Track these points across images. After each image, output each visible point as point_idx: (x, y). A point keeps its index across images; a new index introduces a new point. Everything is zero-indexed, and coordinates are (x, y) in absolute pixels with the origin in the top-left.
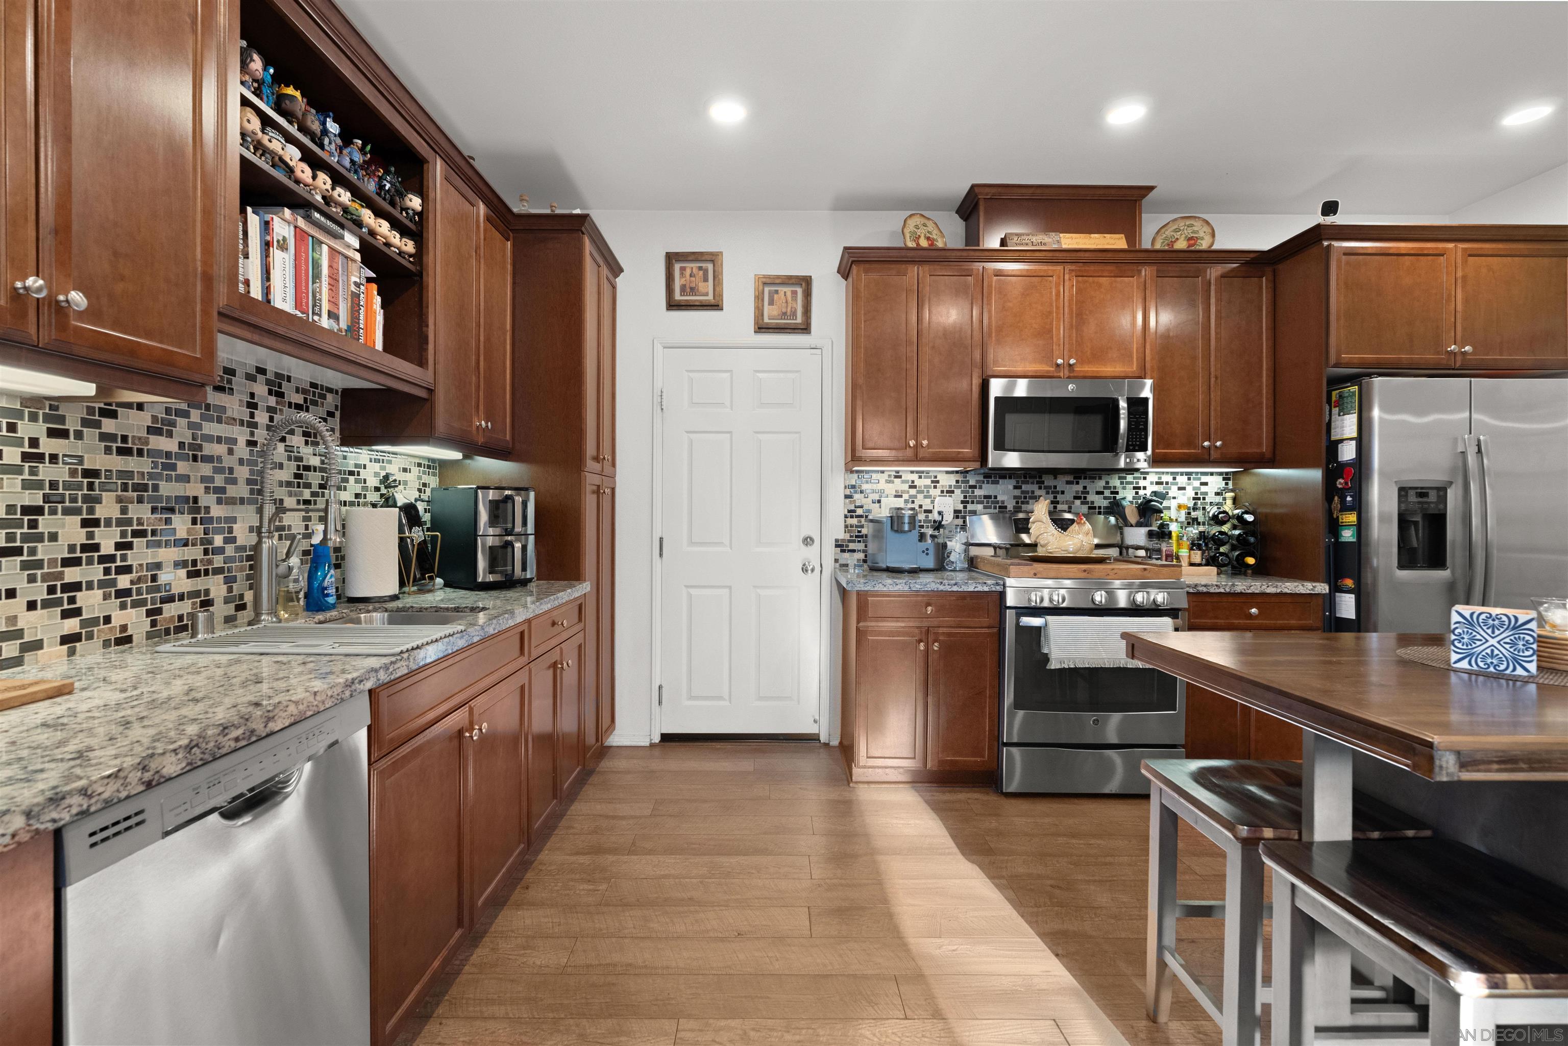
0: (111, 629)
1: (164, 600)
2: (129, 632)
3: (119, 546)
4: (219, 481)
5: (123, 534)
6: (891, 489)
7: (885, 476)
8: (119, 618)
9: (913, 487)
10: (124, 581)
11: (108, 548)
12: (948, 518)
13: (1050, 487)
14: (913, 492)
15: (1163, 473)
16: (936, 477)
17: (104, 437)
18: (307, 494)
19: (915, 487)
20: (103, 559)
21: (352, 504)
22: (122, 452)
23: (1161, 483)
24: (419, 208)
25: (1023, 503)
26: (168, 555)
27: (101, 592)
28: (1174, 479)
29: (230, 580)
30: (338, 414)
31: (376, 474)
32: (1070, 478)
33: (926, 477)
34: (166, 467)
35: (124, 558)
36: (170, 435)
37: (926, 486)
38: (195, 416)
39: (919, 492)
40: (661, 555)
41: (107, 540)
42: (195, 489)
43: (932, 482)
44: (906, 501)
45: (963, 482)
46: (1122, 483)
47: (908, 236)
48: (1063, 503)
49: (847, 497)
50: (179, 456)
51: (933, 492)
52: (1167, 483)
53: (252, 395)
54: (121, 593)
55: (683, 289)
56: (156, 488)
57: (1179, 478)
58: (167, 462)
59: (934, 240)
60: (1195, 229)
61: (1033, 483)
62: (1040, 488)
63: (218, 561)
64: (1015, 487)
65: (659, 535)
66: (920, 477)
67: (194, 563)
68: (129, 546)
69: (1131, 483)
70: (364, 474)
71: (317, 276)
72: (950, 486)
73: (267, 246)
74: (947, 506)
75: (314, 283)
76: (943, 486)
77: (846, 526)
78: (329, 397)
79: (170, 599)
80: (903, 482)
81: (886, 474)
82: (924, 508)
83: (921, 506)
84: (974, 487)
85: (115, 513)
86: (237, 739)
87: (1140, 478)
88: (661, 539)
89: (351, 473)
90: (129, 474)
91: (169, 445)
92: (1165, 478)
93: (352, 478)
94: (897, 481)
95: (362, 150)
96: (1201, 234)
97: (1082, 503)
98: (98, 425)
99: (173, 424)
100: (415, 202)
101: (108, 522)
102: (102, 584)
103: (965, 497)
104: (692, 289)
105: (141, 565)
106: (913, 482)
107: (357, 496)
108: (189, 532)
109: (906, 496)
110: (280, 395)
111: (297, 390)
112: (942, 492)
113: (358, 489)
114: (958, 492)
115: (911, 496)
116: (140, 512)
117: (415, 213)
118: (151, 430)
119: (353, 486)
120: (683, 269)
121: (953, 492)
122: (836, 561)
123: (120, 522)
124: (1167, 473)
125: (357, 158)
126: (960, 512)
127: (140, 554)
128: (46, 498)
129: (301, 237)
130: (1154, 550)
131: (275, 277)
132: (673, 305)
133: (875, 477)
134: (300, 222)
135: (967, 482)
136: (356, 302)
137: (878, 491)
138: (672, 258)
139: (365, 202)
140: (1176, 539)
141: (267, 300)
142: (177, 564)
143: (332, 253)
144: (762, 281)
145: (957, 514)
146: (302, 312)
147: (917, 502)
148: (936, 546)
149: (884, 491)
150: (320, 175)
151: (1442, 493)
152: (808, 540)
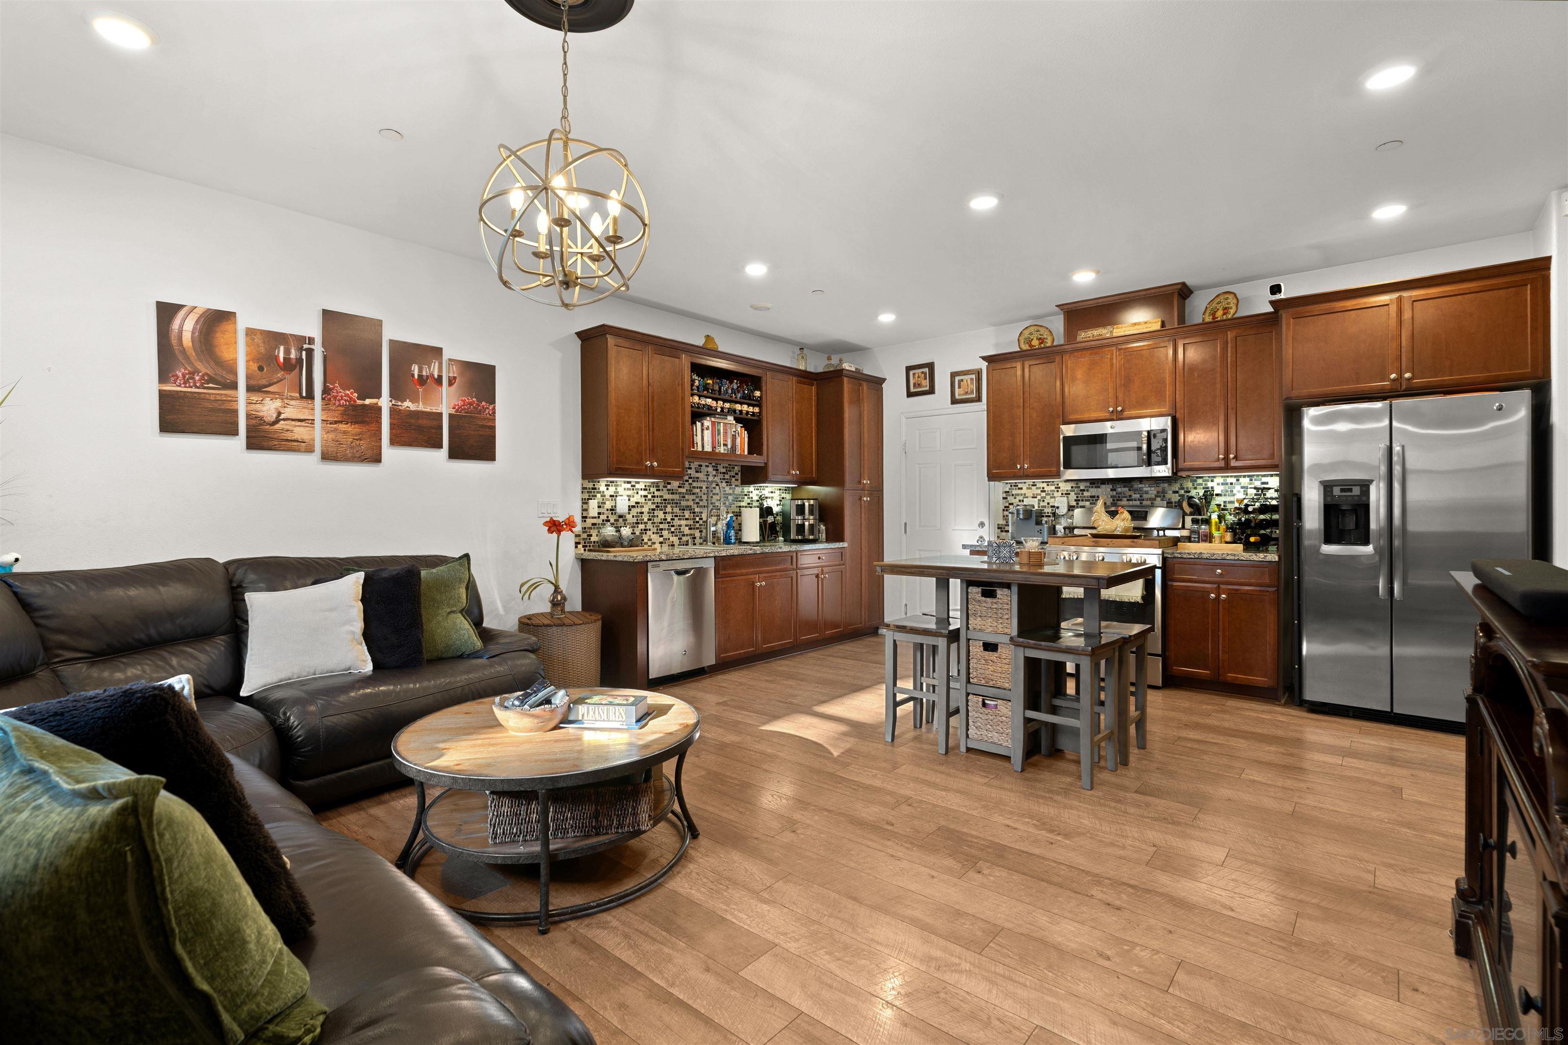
0: (670, 542)
2: (674, 543)
3: (671, 519)
4: (697, 500)
5: (673, 516)
6: (1029, 493)
7: (1027, 485)
8: (672, 539)
9: (1043, 491)
11: (669, 520)
12: (1063, 510)
13: (1136, 490)
14: (1043, 494)
15: (1228, 477)
16: (1057, 485)
17: (667, 490)
19: (1045, 491)
20: (668, 523)
21: (746, 507)
22: (671, 494)
23: (1227, 484)
24: (760, 395)
25: (1118, 500)
26: (684, 522)
27: (667, 532)
28: (1238, 480)
29: (701, 531)
30: (740, 474)
31: (757, 495)
32: (1154, 484)
33: (1053, 486)
35: (673, 523)
36: (684, 487)
37: (1051, 491)
38: (690, 481)
39: (1046, 495)
40: (905, 532)
41: (669, 518)
42: (691, 503)
43: (1056, 488)
44: (1039, 501)
45: (1076, 487)
46: (1193, 485)
47: (1022, 341)
48: (1147, 500)
49: (1004, 498)
50: (686, 494)
51: (1056, 494)
52: (1231, 484)
54: (672, 532)
55: (915, 385)
56: (680, 503)
57: (1241, 480)
58: (683, 496)
59: (1044, 338)
60: (1229, 301)
62: (1130, 491)
63: (697, 525)
64: (1114, 491)
65: (903, 523)
66: (1048, 485)
68: (674, 519)
69: (1201, 484)
70: (751, 495)
71: (719, 434)
72: (1067, 490)
73: (702, 430)
74: (1062, 504)
75: (718, 436)
76: (1062, 490)
77: (1004, 516)
78: (736, 468)
79: (684, 535)
80: (1037, 488)
81: (1027, 484)
82: (1051, 504)
83: (1048, 504)
84: (1084, 490)
85: (671, 511)
87: (1208, 481)
88: (906, 524)
89: (746, 495)
90: (673, 500)
91: (683, 490)
92: (1229, 480)
93: (746, 497)
94: (1034, 488)
95: (737, 383)
96: (1232, 305)
97: (1162, 500)
98: (666, 487)
99: (685, 484)
100: (757, 394)
101: (669, 513)
102: (668, 529)
103: (1077, 497)
104: (919, 385)
105: (677, 525)
106: (1043, 488)
107: (749, 504)
108: (689, 516)
109: (1039, 497)
110: (717, 470)
112: (1062, 494)
113: (749, 501)
114: (1072, 494)
115: (1042, 497)
116: (676, 510)
117: (759, 397)
118: (679, 487)
119: (746, 500)
120: (914, 374)
121: (1069, 494)
123: (671, 513)
124: (1231, 476)
125: (735, 387)
126: (1074, 507)
127: (677, 522)
128: (656, 507)
129: (713, 423)
130: (1192, 532)
131: (706, 439)
132: (910, 394)
133: (1020, 486)
134: (713, 419)
135: (1079, 487)
136: (734, 438)
137: (1022, 495)
138: (909, 369)
139: (736, 402)
140: (1213, 524)
141: (703, 447)
142: (686, 526)
143: (725, 424)
144: (953, 375)
145: (1071, 508)
146: (714, 447)
147: (1046, 501)
148: (1049, 528)
149: (1025, 494)
150: (719, 402)
151: (1364, 489)
152: (982, 524)
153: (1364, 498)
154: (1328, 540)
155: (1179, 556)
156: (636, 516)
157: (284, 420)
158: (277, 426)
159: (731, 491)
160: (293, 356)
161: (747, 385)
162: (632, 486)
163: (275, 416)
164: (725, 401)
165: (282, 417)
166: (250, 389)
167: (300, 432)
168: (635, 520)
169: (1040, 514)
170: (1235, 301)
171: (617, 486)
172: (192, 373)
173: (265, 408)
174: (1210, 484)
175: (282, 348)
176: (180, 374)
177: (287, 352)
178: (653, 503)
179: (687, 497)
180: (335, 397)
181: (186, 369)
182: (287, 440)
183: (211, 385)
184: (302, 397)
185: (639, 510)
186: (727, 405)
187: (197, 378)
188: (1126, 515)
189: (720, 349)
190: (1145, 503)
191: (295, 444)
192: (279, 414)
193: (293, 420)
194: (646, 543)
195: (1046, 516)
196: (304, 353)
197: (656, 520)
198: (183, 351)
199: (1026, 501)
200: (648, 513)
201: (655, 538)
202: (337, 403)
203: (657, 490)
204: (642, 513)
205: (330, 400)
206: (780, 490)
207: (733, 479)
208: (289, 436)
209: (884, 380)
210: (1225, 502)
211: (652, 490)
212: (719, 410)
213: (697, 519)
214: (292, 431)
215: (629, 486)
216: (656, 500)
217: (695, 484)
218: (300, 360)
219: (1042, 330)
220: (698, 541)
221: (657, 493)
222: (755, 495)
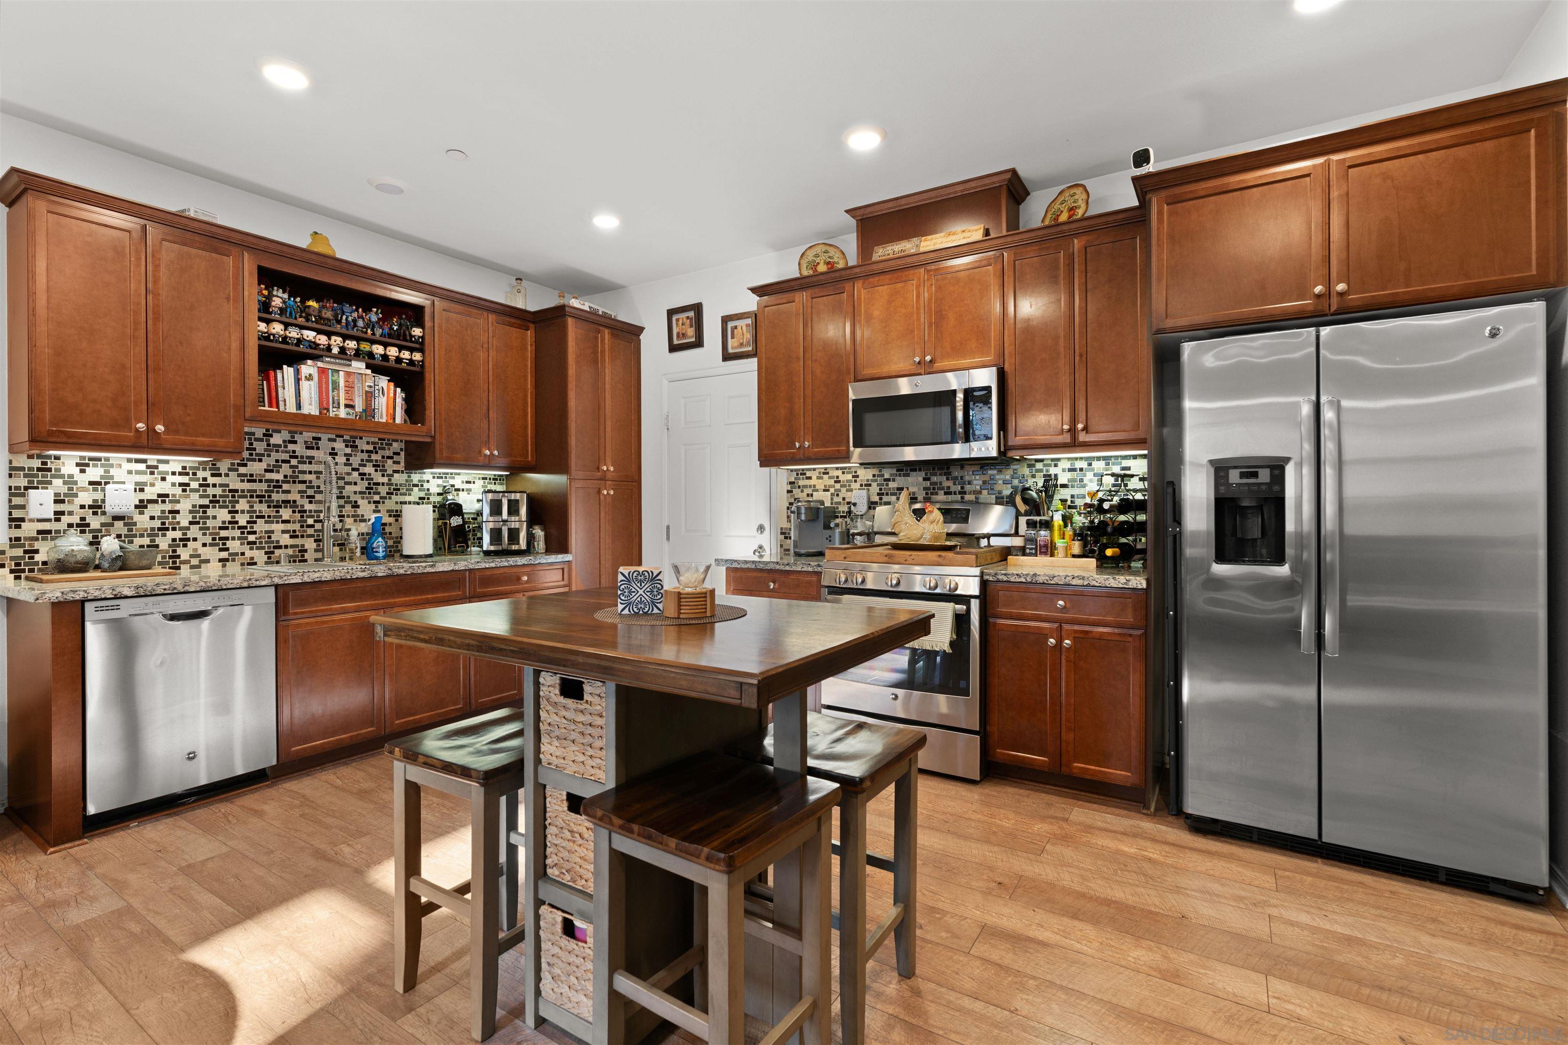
0: (245, 558)
1: (275, 547)
2: (255, 561)
3: (248, 522)
4: (310, 492)
5: (251, 517)
6: (820, 484)
7: (816, 474)
8: (249, 554)
9: (837, 481)
10: (252, 538)
11: (243, 523)
12: (862, 508)
13: (956, 478)
14: (838, 486)
15: (1076, 459)
16: (856, 472)
17: (239, 475)
18: (377, 498)
19: (839, 482)
20: (239, 528)
21: (415, 503)
22: (249, 481)
23: (1075, 469)
24: (421, 335)
25: (932, 494)
26: (277, 527)
27: (239, 542)
28: (1090, 465)
29: (317, 541)
30: (403, 454)
31: (438, 486)
32: (977, 468)
33: (848, 473)
34: (275, 487)
35: (252, 527)
36: (278, 472)
37: (848, 481)
38: (294, 462)
39: (842, 486)
40: (668, 538)
41: (242, 520)
42: (297, 497)
43: (853, 477)
44: (832, 495)
45: (879, 476)
46: (1030, 471)
47: (804, 266)
48: (970, 493)
49: (789, 492)
50: (283, 482)
51: (853, 486)
52: (1081, 470)
53: (333, 449)
54: (249, 543)
55: (678, 334)
56: (270, 496)
57: (1095, 463)
58: (277, 485)
59: (833, 262)
60: (1077, 197)
61: (941, 475)
62: (948, 479)
63: (310, 532)
64: (925, 479)
65: (667, 524)
66: (843, 473)
67: (294, 531)
68: (255, 522)
69: (1041, 471)
70: (426, 486)
71: (335, 388)
72: (868, 480)
73: (297, 380)
74: (859, 497)
75: (333, 392)
76: (862, 480)
77: (788, 517)
78: (395, 445)
79: (280, 547)
80: (830, 478)
81: (817, 471)
82: (847, 500)
83: (844, 499)
84: (888, 480)
85: (246, 507)
86: (165, 589)
87: (1050, 465)
88: (668, 527)
89: (416, 485)
90: (255, 491)
91: (280, 477)
92: (1079, 465)
93: (416, 489)
94: (826, 477)
95: (376, 313)
96: (1081, 202)
97: (991, 494)
98: (236, 470)
99: (281, 467)
100: (417, 332)
101: (243, 512)
102: (239, 538)
103: (881, 489)
104: (683, 334)
105: (261, 531)
106: (838, 477)
107: (420, 498)
108: (290, 516)
109: (832, 490)
110: (354, 447)
111: (368, 443)
112: (861, 485)
113: (422, 494)
114: (874, 485)
115: (836, 490)
116: (263, 508)
117: (419, 337)
118: (266, 471)
119: (416, 493)
120: (677, 320)
121: (870, 485)
122: (781, 546)
123: (248, 512)
124: (1081, 458)
125: (374, 318)
126: (876, 503)
127: (261, 526)
128: (211, 502)
129: (322, 371)
130: (1028, 540)
131: (304, 394)
132: (673, 348)
133: (808, 474)
134: (320, 364)
135: (883, 476)
136: (369, 396)
137: (810, 486)
138: (671, 313)
139: (373, 342)
140: (1056, 528)
141: (299, 406)
142: (284, 532)
143: (348, 374)
144: (725, 320)
145: (872, 505)
146: (324, 408)
147: (841, 495)
148: (841, 533)
149: (814, 486)
150: (333, 338)
151: (1277, 472)
152: (761, 528)
153: (1276, 488)
154: (1221, 557)
155: (1005, 578)
156: (159, 518)
159: (385, 480)
161: (400, 318)
162: (148, 467)
164: (345, 337)
168: (157, 524)
169: (832, 514)
170: (1084, 196)
171: (112, 466)
174: (1053, 471)
178: (201, 496)
179: (285, 487)
185: (168, 507)
186: (351, 344)
188: (937, 515)
189: (338, 256)
190: (968, 497)
194: (185, 562)
195: (842, 517)
197: (210, 523)
199: (817, 496)
200: (191, 512)
201: (212, 553)
203: (213, 475)
204: (178, 512)
206: (483, 479)
207: (390, 462)
209: (641, 329)
210: (1072, 496)
211: (201, 474)
212: (335, 350)
213: (310, 521)
215: (142, 467)
216: (211, 491)
217: (302, 467)
219: (832, 252)
220: (310, 556)
221: (211, 480)
222: (434, 486)
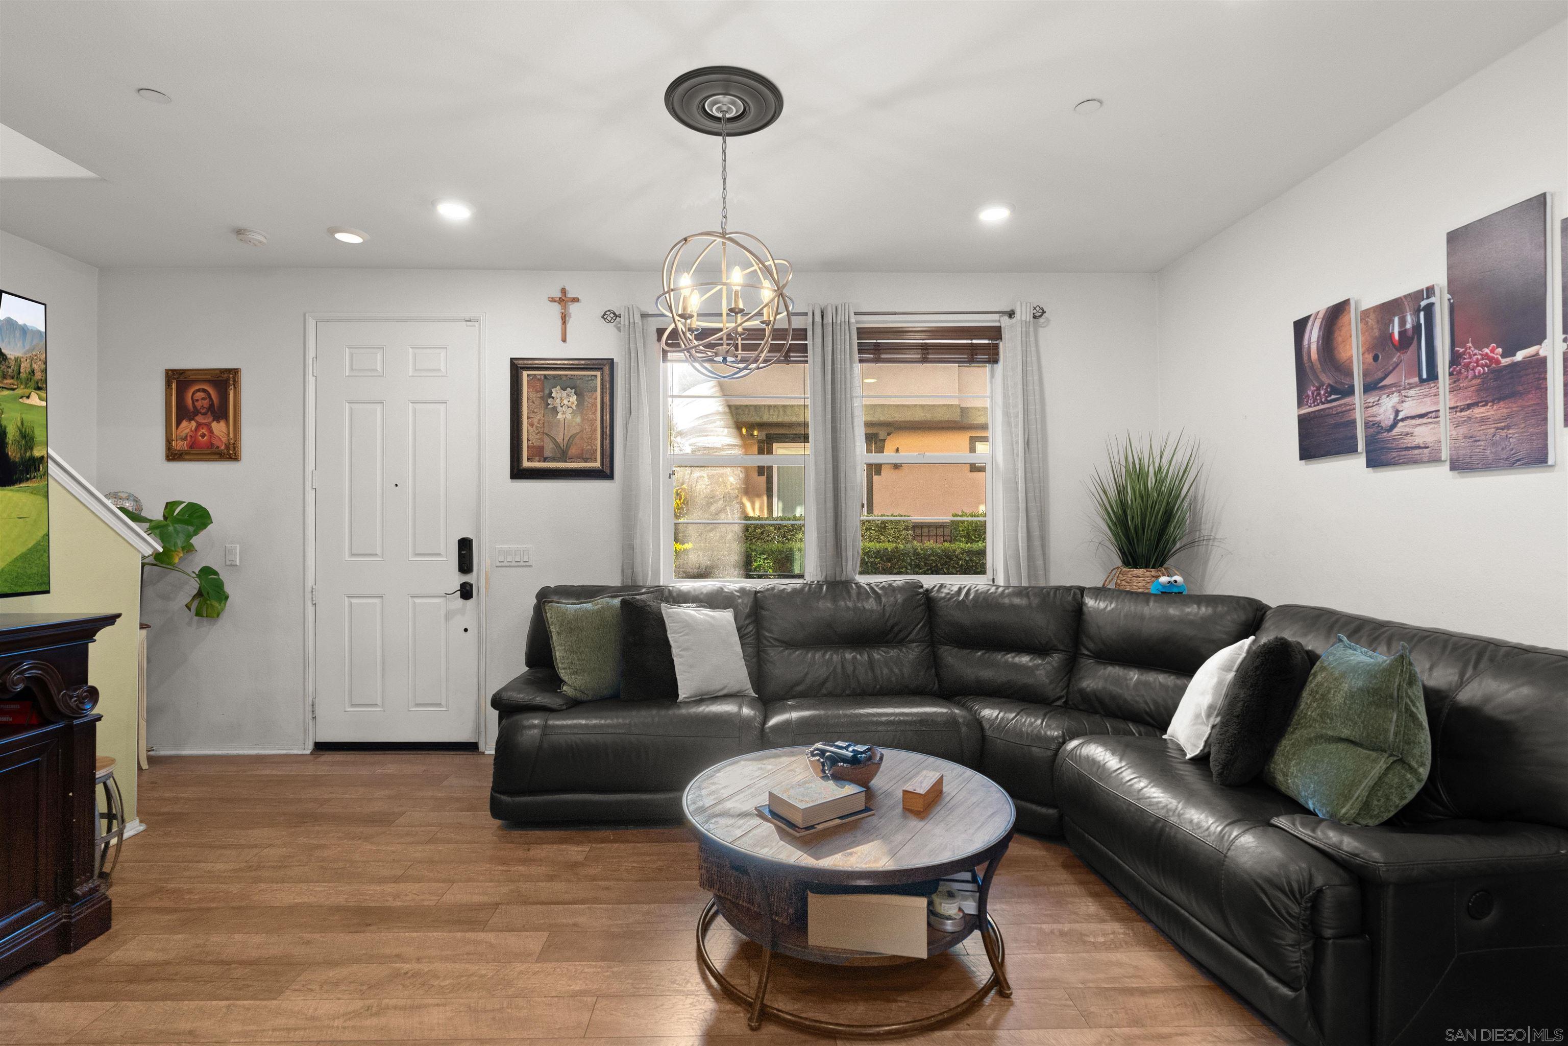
157: (1403, 420)
158: (1396, 431)
160: (1409, 326)
163: (1392, 417)
165: (1401, 416)
166: (1369, 388)
167: (1422, 434)
172: (1318, 389)
173: (1382, 410)
175: (1396, 320)
176: (1310, 393)
177: (1403, 322)
180: (1467, 366)
181: (1314, 386)
182: (1407, 449)
183: (1333, 397)
184: (1422, 381)
187: (1322, 392)
191: (1416, 452)
192: (1397, 412)
193: (1413, 418)
196: (1422, 314)
198: (1312, 367)
202: (1471, 373)
205: (1460, 372)
208: (1409, 441)
214: (1411, 434)
218: (1417, 328)
